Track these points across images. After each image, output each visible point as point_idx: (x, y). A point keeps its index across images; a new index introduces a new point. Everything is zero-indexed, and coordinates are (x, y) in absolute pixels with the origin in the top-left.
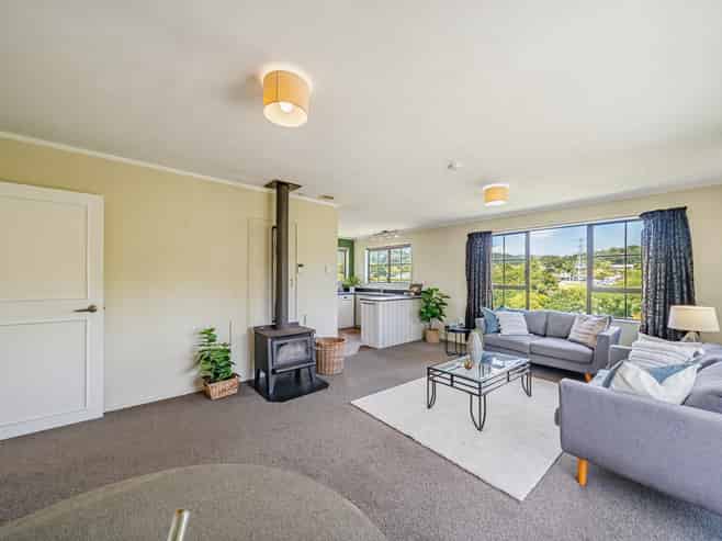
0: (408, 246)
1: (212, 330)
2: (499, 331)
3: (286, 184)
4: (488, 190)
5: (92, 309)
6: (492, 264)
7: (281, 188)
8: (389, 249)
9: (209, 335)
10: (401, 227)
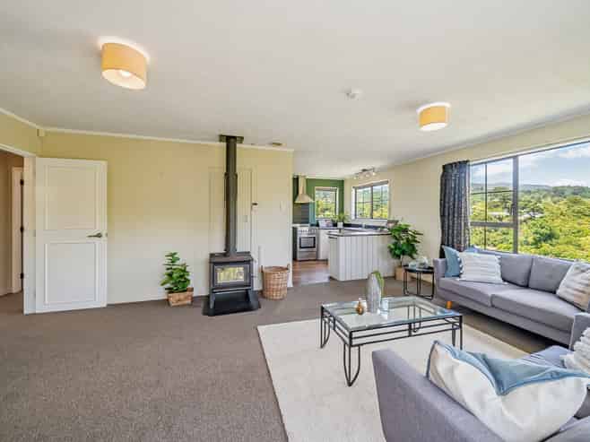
0: (387, 182)
1: (175, 254)
2: (459, 276)
3: (234, 137)
4: (422, 113)
5: (99, 236)
6: (471, 198)
7: (230, 141)
8: (372, 186)
9: (173, 257)
10: (377, 165)
